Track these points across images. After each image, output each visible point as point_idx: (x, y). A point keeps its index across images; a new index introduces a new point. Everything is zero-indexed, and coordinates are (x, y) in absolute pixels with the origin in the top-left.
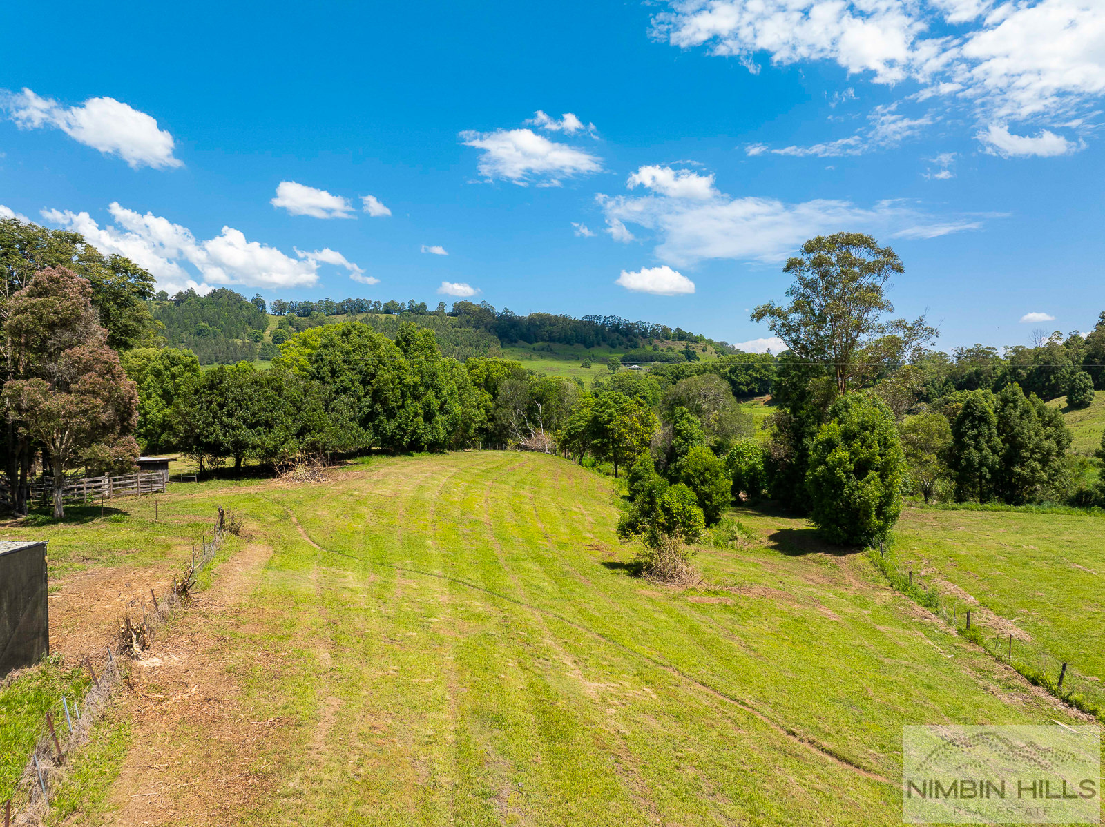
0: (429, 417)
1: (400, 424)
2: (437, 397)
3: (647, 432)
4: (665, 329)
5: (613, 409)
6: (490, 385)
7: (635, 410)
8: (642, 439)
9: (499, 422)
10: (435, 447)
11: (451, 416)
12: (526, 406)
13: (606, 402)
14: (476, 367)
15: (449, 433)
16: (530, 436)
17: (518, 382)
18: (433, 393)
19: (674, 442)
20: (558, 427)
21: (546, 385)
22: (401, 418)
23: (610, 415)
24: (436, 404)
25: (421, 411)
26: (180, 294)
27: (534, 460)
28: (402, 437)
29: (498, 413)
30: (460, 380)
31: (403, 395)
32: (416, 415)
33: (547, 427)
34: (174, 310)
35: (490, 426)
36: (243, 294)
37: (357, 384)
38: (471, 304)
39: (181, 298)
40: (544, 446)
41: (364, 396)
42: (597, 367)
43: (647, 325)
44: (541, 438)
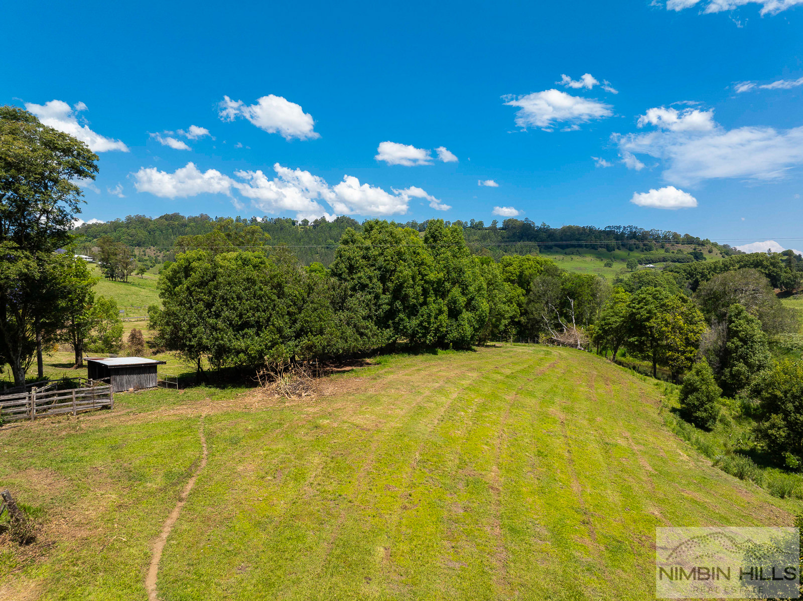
0: (454, 314)
1: (422, 322)
2: (463, 294)
3: (693, 331)
4: (676, 236)
5: (652, 306)
6: (522, 281)
7: (678, 307)
8: (687, 339)
9: (531, 316)
10: (461, 345)
11: (478, 313)
12: (558, 301)
13: (645, 298)
14: (510, 264)
15: (476, 330)
16: (562, 331)
17: (550, 277)
18: (460, 290)
19: (729, 344)
20: (590, 321)
21: (578, 281)
22: (422, 316)
23: (649, 312)
24: (462, 300)
25: (445, 309)
26: (316, 221)
27: (566, 359)
28: (424, 335)
29: (531, 307)
30: (490, 276)
31: (425, 292)
32: (441, 312)
33: (579, 322)
34: (312, 232)
35: (523, 319)
36: (357, 220)
37: (375, 280)
38: (516, 220)
39: (317, 223)
40: (576, 342)
41: (384, 293)
42: (618, 266)
43: (660, 232)
44: (573, 333)
